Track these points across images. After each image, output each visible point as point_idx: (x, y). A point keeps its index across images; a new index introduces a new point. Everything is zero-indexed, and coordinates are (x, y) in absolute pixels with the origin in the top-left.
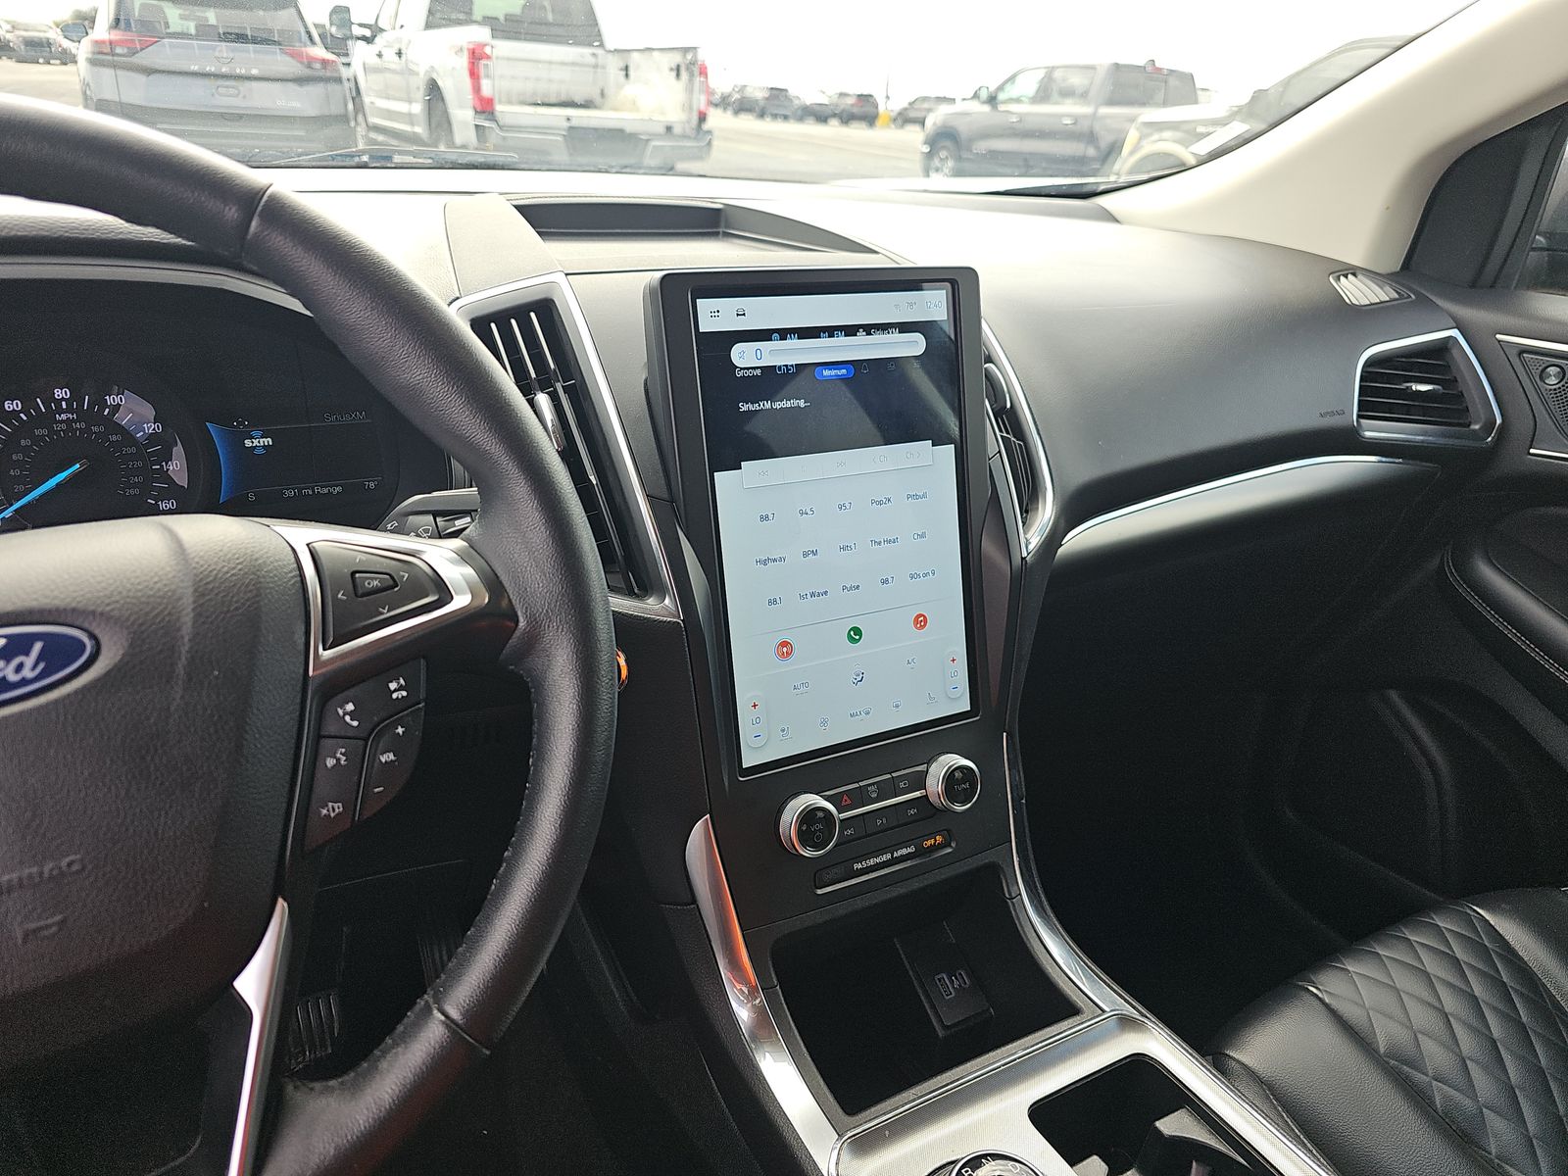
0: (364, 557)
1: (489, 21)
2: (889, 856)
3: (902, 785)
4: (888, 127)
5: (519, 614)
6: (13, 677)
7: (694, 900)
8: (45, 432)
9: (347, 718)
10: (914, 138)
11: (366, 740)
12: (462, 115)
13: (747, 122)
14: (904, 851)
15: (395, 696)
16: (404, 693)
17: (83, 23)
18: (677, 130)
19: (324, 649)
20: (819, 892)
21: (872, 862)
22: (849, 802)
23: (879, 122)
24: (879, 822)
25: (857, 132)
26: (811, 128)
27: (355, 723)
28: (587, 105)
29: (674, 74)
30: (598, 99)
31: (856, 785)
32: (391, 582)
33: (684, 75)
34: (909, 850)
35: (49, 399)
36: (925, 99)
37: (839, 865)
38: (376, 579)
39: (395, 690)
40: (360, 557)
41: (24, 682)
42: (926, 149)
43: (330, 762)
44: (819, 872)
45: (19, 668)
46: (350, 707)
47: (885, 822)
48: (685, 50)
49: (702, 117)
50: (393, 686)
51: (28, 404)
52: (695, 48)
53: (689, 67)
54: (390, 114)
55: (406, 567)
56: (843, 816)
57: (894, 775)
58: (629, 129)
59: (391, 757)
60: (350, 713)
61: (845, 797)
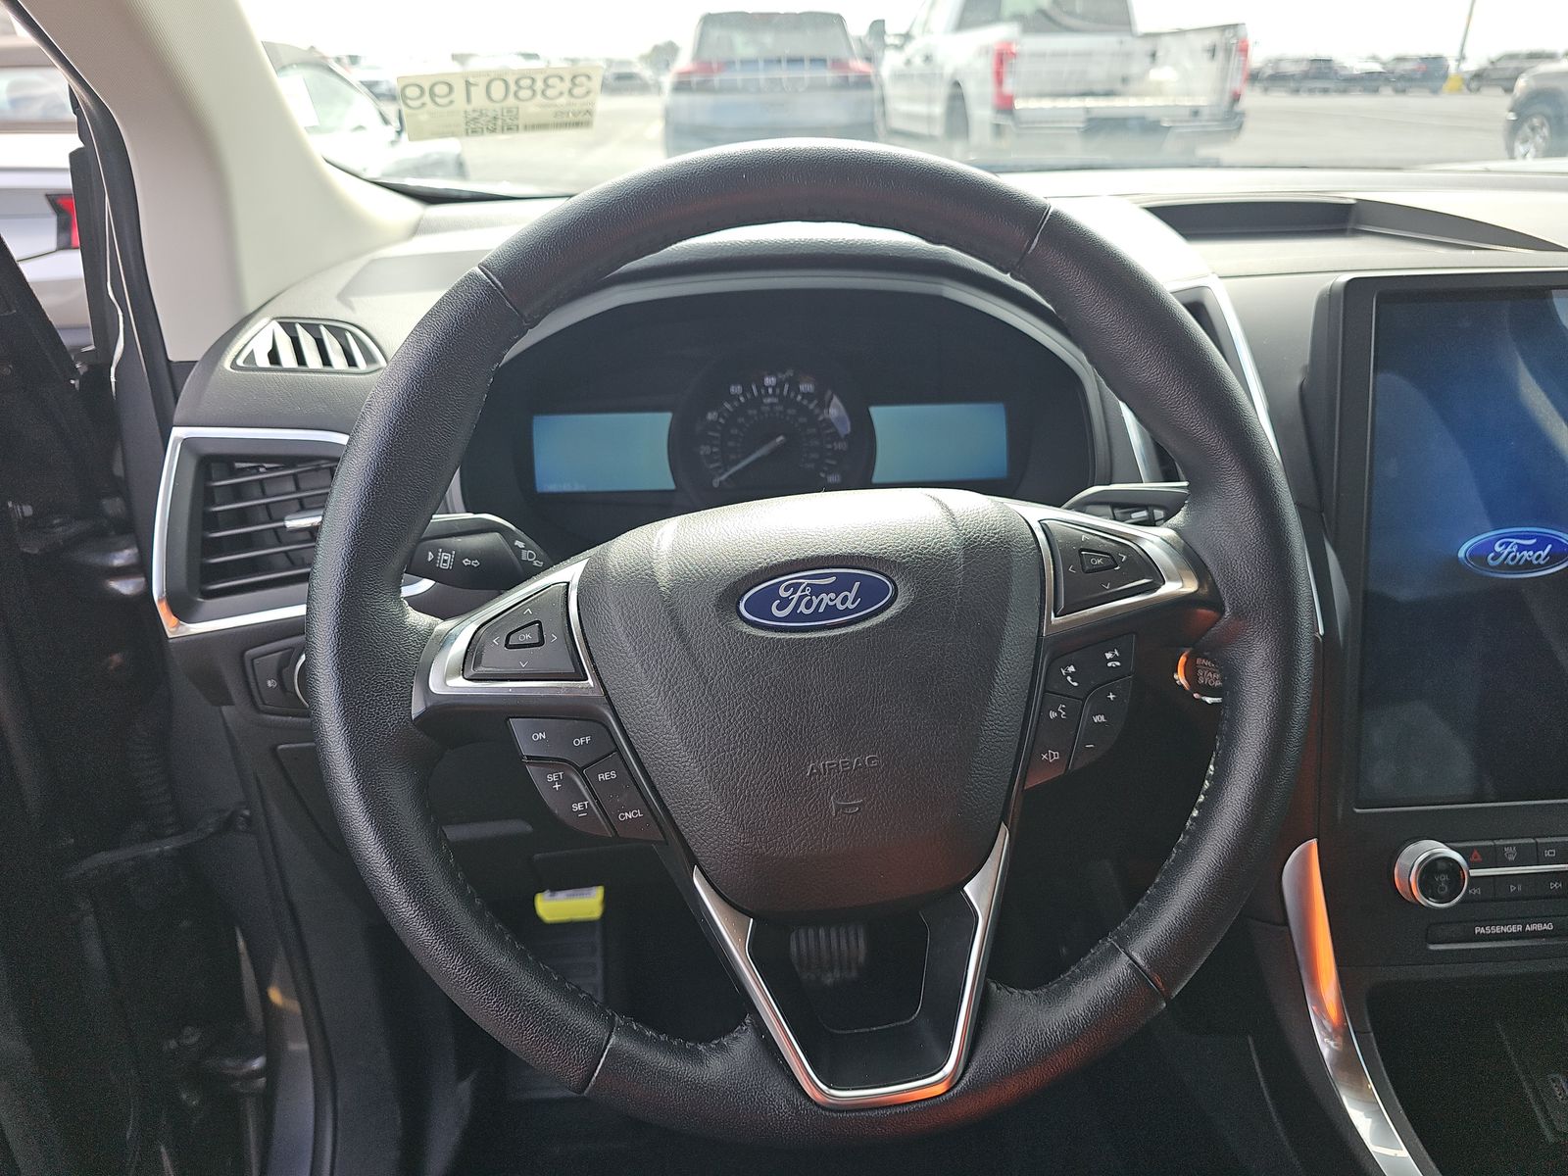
0: (1089, 537)
1: (1018, 17)
2: (1520, 928)
3: (1547, 854)
4: (1459, 91)
5: (1226, 604)
6: (841, 607)
7: (1286, 923)
8: (755, 412)
9: (1069, 678)
10: (1497, 105)
11: (1084, 700)
12: (982, 113)
13: (1280, 99)
14: (1539, 927)
15: (1110, 664)
16: (1118, 664)
17: (664, 54)
18: (1205, 114)
19: (1056, 616)
20: (1432, 947)
21: (1498, 930)
22: (1479, 859)
23: (1447, 86)
24: (1513, 888)
25: (1416, 102)
26: (1358, 101)
27: (1075, 684)
28: (1109, 94)
29: (1210, 55)
30: (1118, 86)
31: (1491, 843)
32: (1111, 562)
33: (1220, 55)
34: (1546, 927)
35: (761, 385)
36: (1512, 57)
37: (1458, 923)
38: (1100, 557)
39: (1111, 660)
40: (1084, 537)
41: (848, 611)
42: (1512, 116)
43: (1053, 715)
44: (1434, 925)
45: (844, 600)
46: (1072, 669)
47: (1520, 889)
48: (1224, 28)
49: (1236, 98)
50: (1109, 655)
51: (747, 389)
52: (1235, 26)
53: (1229, 42)
54: (910, 117)
55: (1123, 549)
56: (1474, 873)
57: (1539, 840)
58: (1152, 116)
59: (1103, 719)
60: (1071, 674)
61: (1476, 852)
